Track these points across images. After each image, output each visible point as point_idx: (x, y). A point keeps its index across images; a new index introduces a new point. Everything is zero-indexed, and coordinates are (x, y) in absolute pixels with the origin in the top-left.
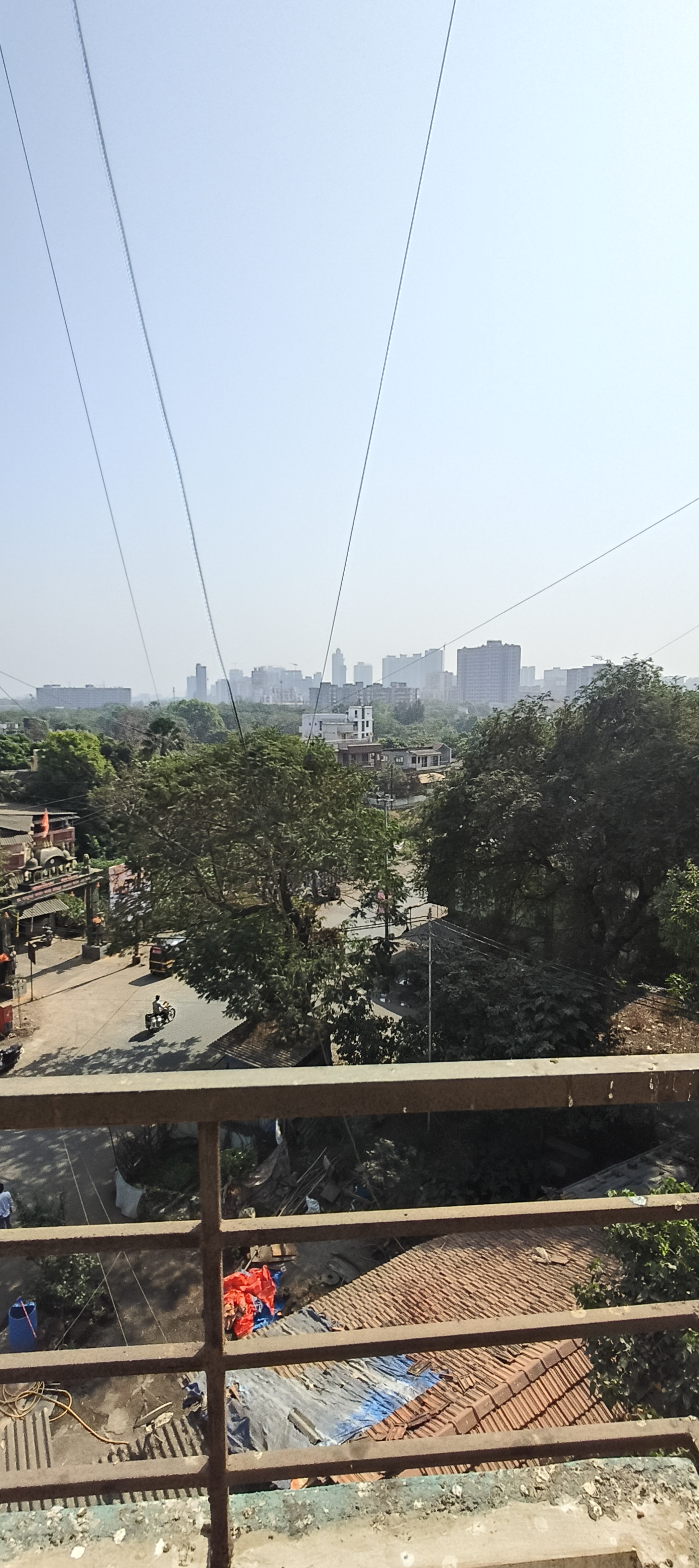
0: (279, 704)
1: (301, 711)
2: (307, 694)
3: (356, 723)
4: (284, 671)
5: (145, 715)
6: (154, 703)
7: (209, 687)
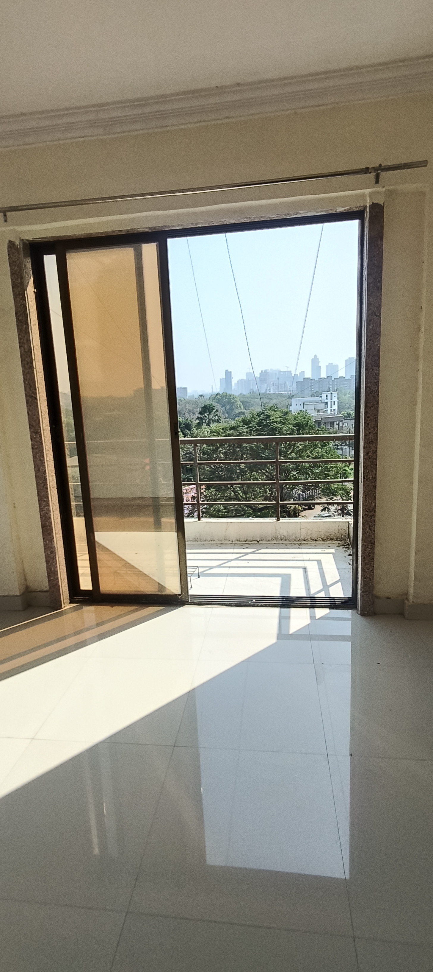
0: (277, 393)
1: (291, 397)
2: (295, 385)
3: (327, 403)
4: (280, 372)
5: (196, 403)
6: (201, 396)
7: (233, 384)
